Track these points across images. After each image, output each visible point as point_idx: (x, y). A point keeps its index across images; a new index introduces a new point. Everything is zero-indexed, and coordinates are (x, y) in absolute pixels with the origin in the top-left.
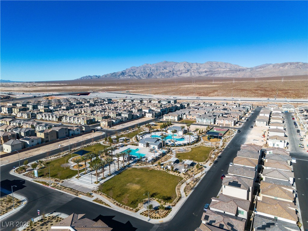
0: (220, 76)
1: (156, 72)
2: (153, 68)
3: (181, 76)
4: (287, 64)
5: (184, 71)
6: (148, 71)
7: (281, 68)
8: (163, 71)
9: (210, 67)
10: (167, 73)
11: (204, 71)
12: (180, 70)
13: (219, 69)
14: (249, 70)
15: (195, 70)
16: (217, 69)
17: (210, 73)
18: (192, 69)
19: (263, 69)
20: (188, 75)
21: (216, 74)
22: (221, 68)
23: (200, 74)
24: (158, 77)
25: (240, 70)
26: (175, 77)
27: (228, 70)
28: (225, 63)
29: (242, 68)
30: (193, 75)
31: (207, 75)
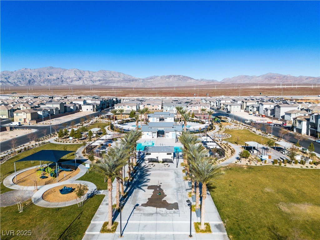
0: (115, 85)
1: (39, 79)
2: (35, 74)
3: (72, 84)
4: (172, 77)
5: (75, 79)
6: (28, 78)
7: (167, 79)
8: (49, 78)
9: (104, 76)
10: (54, 80)
11: (98, 79)
12: (71, 77)
13: (113, 78)
14: (142, 80)
15: (88, 78)
16: (111, 79)
17: (104, 82)
18: (84, 77)
19: (152, 80)
20: (80, 83)
21: (110, 83)
22: (115, 77)
23: (93, 82)
24: (42, 84)
25: (133, 80)
26: (65, 84)
27: (122, 79)
28: (118, 73)
29: (135, 78)
30: (85, 83)
31: (102, 84)
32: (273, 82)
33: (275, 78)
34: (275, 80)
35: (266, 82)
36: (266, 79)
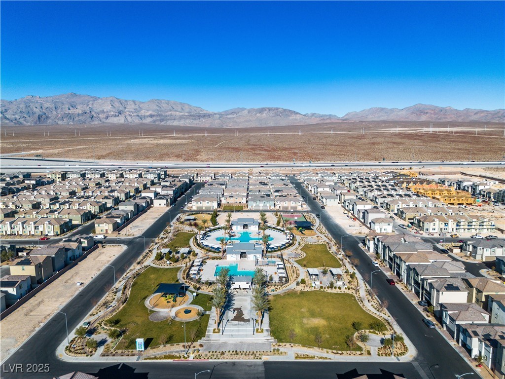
0: (176, 123)
1: (54, 113)
2: (47, 105)
3: (107, 121)
4: (266, 110)
5: (112, 113)
6: (37, 111)
7: (258, 115)
8: (70, 112)
9: (158, 108)
10: (79, 115)
11: (148, 114)
12: (105, 110)
13: (173, 113)
14: (218, 116)
15: (133, 112)
16: (170, 113)
17: (158, 118)
18: (127, 110)
19: (235, 116)
20: (120, 120)
21: (168, 120)
22: (176, 111)
23: (141, 119)
24: (60, 122)
25: (204, 116)
26: (96, 122)
27: (186, 114)
28: (181, 103)
29: (208, 112)
30: (129, 120)
31: (154, 121)
32: (424, 118)
33: (427, 113)
34: (427, 115)
35: (414, 118)
36: (413, 113)
